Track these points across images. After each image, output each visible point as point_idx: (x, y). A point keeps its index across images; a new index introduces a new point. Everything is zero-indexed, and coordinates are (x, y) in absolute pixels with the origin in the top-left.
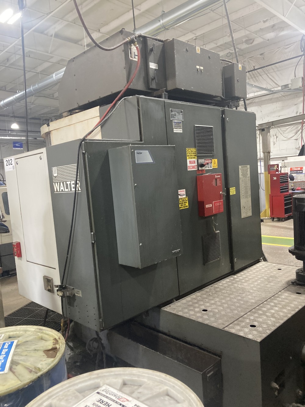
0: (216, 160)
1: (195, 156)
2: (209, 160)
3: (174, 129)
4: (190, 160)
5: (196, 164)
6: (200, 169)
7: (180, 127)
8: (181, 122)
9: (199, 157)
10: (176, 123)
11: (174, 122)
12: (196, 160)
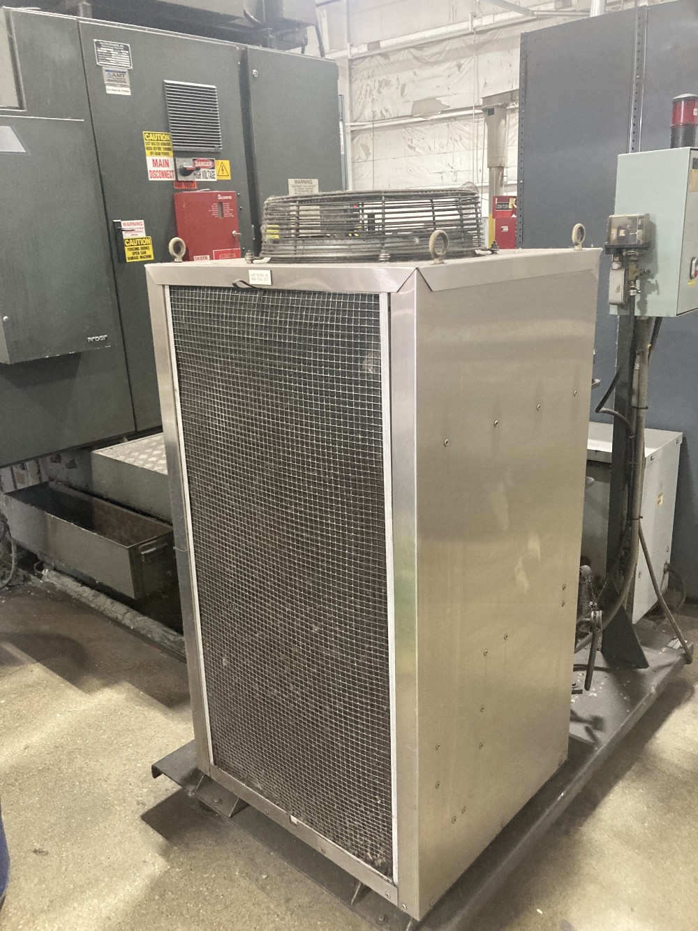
0: (227, 163)
1: (169, 149)
2: (207, 161)
3: (107, 87)
4: (155, 158)
5: (171, 168)
6: (181, 178)
7: (125, 82)
8: (125, 72)
9: (178, 154)
10: (112, 73)
11: (107, 71)
12: (171, 160)
